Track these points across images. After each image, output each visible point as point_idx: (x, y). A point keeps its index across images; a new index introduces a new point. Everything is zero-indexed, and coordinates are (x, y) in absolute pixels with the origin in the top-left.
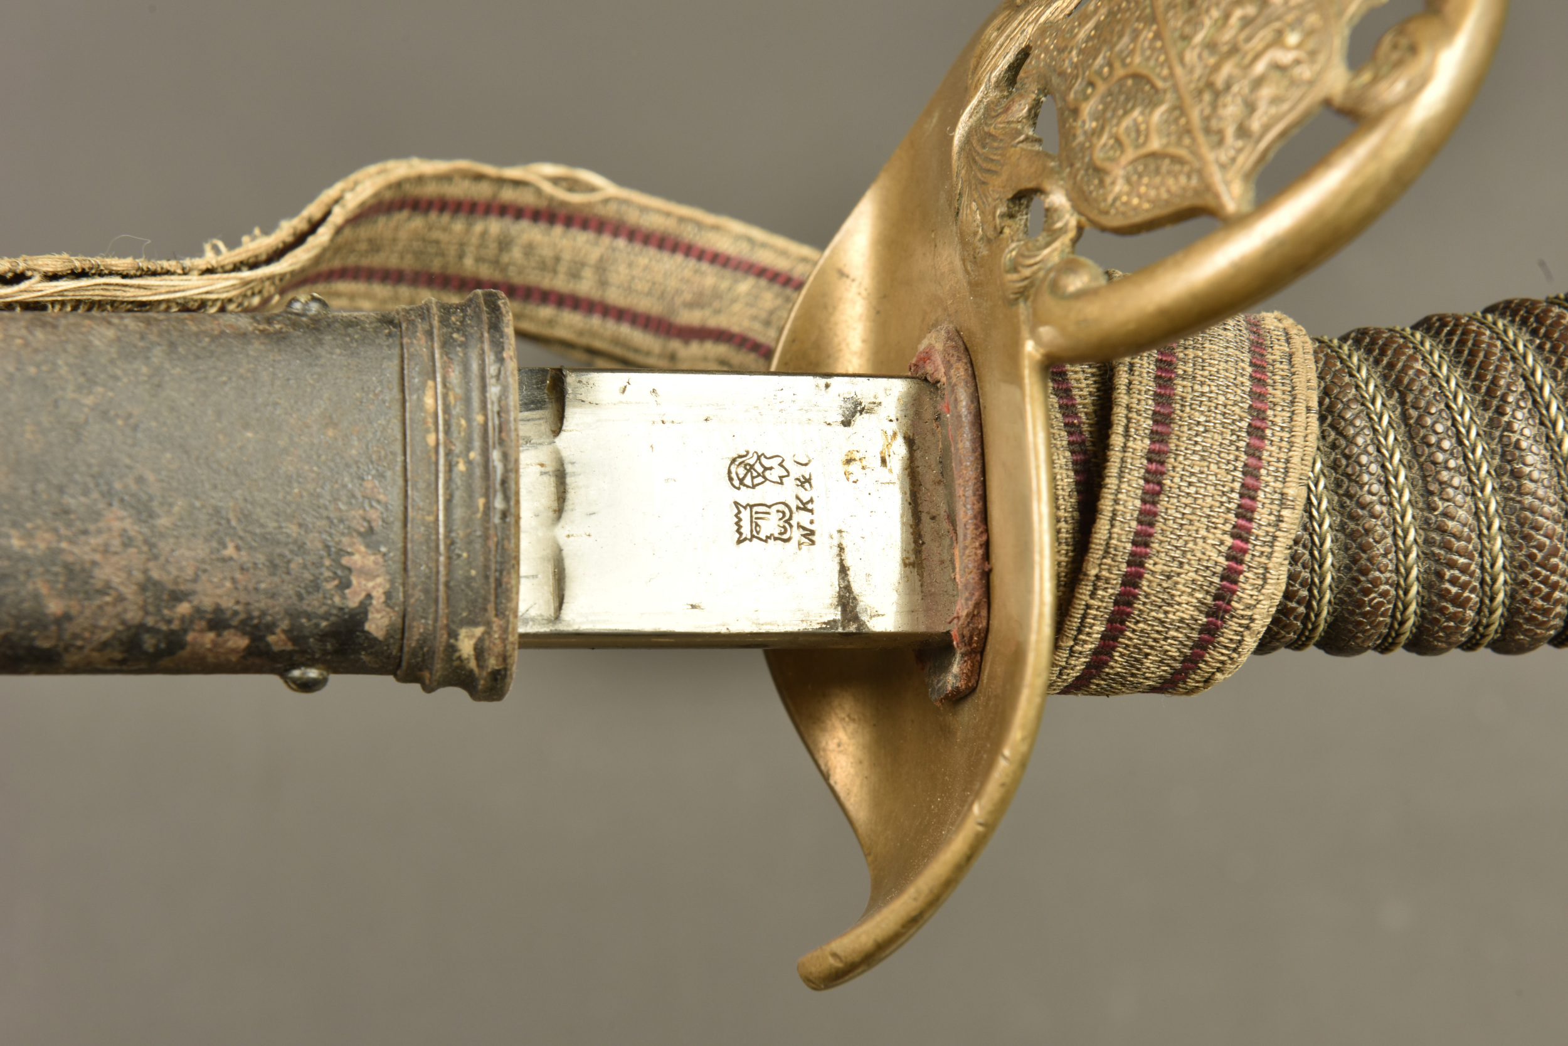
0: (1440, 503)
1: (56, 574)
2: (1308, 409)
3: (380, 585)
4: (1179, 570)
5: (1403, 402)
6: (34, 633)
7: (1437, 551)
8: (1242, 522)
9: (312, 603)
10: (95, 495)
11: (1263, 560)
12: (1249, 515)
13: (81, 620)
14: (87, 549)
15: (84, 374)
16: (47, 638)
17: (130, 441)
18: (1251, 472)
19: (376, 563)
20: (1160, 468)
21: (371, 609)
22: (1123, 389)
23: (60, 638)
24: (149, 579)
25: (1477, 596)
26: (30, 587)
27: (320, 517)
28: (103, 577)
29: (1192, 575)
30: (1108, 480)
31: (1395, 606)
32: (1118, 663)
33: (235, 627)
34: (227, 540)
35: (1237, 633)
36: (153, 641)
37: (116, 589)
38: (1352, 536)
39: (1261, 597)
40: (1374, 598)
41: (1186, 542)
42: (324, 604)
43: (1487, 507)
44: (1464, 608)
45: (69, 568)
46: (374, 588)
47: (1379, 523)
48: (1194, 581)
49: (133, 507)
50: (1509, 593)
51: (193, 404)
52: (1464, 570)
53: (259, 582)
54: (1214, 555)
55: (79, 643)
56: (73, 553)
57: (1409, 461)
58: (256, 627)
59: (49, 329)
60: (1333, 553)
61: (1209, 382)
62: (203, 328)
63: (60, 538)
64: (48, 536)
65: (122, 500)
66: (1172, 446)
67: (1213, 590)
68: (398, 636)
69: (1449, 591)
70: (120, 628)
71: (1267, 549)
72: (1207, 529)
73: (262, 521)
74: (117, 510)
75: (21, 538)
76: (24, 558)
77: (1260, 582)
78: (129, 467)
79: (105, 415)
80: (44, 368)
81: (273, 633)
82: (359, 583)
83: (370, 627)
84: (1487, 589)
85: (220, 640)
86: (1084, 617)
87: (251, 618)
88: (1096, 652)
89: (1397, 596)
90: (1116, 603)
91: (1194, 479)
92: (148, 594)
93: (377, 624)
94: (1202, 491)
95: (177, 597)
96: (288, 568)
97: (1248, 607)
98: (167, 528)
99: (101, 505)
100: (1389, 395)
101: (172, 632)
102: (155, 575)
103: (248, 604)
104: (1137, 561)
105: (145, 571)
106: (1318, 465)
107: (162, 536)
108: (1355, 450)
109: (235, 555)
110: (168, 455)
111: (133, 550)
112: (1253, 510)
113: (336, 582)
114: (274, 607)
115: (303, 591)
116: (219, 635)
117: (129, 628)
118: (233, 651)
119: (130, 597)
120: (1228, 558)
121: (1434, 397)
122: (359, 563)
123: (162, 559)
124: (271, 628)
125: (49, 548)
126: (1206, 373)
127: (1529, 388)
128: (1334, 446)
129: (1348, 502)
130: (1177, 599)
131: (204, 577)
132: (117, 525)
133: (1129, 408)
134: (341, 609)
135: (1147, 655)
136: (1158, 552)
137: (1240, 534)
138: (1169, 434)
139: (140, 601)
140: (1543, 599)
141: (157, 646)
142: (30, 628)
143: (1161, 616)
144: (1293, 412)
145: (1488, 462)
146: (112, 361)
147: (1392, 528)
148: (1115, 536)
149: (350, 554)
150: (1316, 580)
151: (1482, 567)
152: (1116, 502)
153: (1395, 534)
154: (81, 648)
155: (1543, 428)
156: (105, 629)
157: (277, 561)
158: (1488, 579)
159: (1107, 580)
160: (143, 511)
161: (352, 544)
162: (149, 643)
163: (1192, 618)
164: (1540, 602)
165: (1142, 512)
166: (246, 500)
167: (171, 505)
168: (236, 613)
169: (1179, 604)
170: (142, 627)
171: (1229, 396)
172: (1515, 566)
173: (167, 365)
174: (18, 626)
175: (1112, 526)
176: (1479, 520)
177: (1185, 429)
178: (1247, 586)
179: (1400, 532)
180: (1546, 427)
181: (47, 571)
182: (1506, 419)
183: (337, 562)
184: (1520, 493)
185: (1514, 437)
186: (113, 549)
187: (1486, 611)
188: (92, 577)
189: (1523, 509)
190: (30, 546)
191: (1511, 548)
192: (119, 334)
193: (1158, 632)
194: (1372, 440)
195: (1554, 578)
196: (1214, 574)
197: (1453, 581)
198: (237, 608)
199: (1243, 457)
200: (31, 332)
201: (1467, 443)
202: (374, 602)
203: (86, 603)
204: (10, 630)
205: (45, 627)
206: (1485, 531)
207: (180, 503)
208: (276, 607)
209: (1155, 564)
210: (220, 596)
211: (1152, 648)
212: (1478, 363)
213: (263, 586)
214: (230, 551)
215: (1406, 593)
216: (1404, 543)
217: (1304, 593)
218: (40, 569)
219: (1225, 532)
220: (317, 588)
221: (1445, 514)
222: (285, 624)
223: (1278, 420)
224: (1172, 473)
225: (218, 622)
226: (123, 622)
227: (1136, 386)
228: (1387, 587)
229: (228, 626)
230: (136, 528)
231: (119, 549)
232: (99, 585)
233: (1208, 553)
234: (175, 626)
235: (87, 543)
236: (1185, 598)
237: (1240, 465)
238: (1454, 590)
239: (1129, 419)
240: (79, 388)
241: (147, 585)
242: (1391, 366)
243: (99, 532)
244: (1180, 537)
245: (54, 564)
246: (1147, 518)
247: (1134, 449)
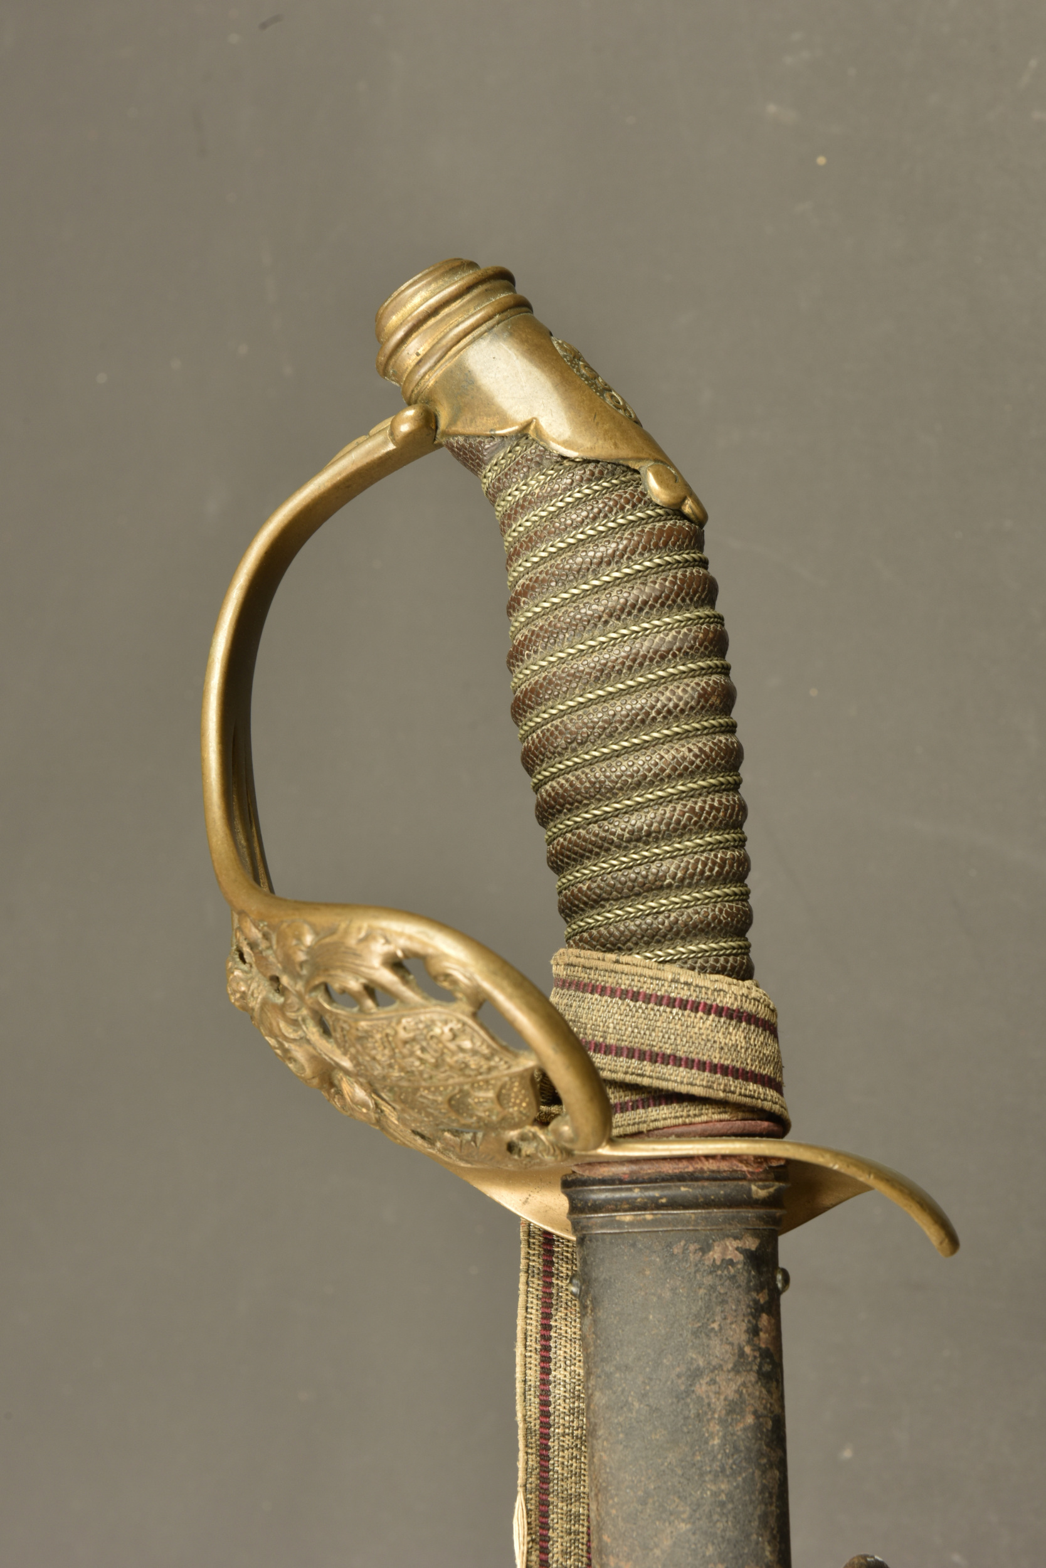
0: (667, 881)
1: (732, 1419)
2: (617, 962)
3: (731, 1243)
4: (718, 1043)
5: (607, 900)
6: (765, 1430)
7: (695, 881)
8: (689, 1007)
9: (742, 1279)
10: (689, 1400)
11: (710, 992)
12: (684, 1002)
13: (756, 1405)
14: (718, 1403)
15: (622, 1408)
16: (766, 1423)
17: (658, 1382)
18: (660, 1001)
19: (718, 1246)
20: (660, 1056)
21: (744, 1247)
22: (614, 1076)
23: (766, 1416)
24: (733, 1369)
25: (718, 852)
26: (739, 1433)
27: (695, 1277)
28: (733, 1394)
29: (720, 1034)
30: (670, 1088)
31: (727, 901)
32: (767, 1071)
33: (757, 1321)
34: (709, 1327)
35: (750, 1003)
36: (766, 1365)
37: (739, 1387)
38: (688, 933)
39: (731, 992)
40: (723, 917)
41: (702, 1039)
42: (742, 1273)
43: (668, 852)
44: (726, 859)
45: (729, 1413)
46: (732, 1246)
47: (680, 918)
48: (724, 1034)
49: (694, 1379)
50: (716, 832)
51: (636, 1348)
52: (705, 864)
53: (732, 1309)
54: (709, 1022)
55: (769, 1405)
56: (720, 1412)
57: (643, 898)
58: (756, 1310)
59: (597, 1428)
60: (698, 944)
61: (607, 1024)
62: (592, 1343)
63: (713, 1418)
64: (711, 1425)
65: (691, 1385)
66: (647, 1048)
67: (728, 1022)
68: (758, 1231)
69: (717, 872)
70: (760, 1384)
71: (704, 990)
72: (694, 1027)
73: (698, 1309)
74: (697, 1388)
75: (713, 1439)
76: (724, 1437)
77: (722, 993)
78: (672, 1382)
79: (645, 1395)
80: (620, 1430)
81: (759, 1300)
82: (730, 1254)
83: (753, 1247)
84: (715, 847)
85: (764, 1329)
86: (745, 1096)
87: (751, 1314)
88: (764, 1085)
89: (721, 901)
90: (737, 1078)
91: (666, 1036)
92: (741, 1369)
93: (751, 1244)
94: (673, 1031)
95: (742, 1354)
96: (723, 1294)
97: (736, 999)
98: (704, 1360)
99: (694, 1396)
100: (603, 906)
101: (761, 1355)
102: (730, 1366)
103: (744, 1315)
104: (714, 1068)
105: (729, 1371)
106: (648, 955)
107: (709, 1363)
108: (639, 931)
109: (718, 1323)
110: (665, 1361)
111: (718, 1379)
112: (681, 1000)
113: (730, 1267)
114: (745, 1301)
115: (736, 1285)
116: (761, 1330)
117: (759, 1379)
118: (769, 1322)
119: (742, 1380)
120: (709, 1014)
121: (605, 881)
122: (719, 1255)
123: (721, 1362)
124: (756, 1302)
125: (718, 1424)
126: (601, 1024)
127: (595, 822)
128: (636, 944)
129: (669, 936)
130: (734, 1042)
131: (730, 1339)
132: (704, 1388)
133: (626, 1073)
134: (745, 1264)
135: (764, 1054)
136: (709, 1056)
137: (695, 1007)
138: (640, 1050)
139: (745, 1373)
140: (719, 813)
141: (768, 1364)
142: (762, 1432)
143: (743, 1050)
144: (622, 973)
145: (641, 851)
146: (614, 1393)
147: (683, 910)
148: (701, 1083)
149: (714, 1260)
150: (715, 953)
151: (703, 852)
152: (682, 1083)
153: (686, 907)
154: (771, 1404)
155: (620, 816)
156: (761, 1392)
157: (720, 1300)
158: (709, 847)
159: (725, 1085)
160: (695, 1375)
161: (709, 1259)
162: (767, 1368)
163: (743, 1031)
164: (721, 814)
165: (686, 1067)
166: (687, 1318)
167: (692, 1358)
168: (749, 1321)
169: (736, 1040)
170: (759, 1372)
171: (615, 1012)
172: (701, 829)
173: (615, 1363)
174: (761, 1439)
175: (696, 1085)
176: (676, 856)
177: (637, 1040)
178: (725, 1001)
179: (685, 905)
180: (619, 814)
181: (731, 1424)
182: (615, 839)
183: (719, 1267)
184: (659, 832)
185: (627, 835)
186: (717, 1389)
187: (727, 844)
188: (733, 1400)
189: (668, 830)
190: (718, 1434)
191: (691, 835)
192: (598, 1389)
193: (752, 1050)
194: (632, 921)
195: (707, 808)
196: (719, 1022)
197: (711, 870)
198: (746, 1321)
199: (651, 1006)
200: (600, 1437)
201: (631, 864)
202: (740, 1246)
203: (747, 1402)
204: (763, 1443)
205: (761, 1424)
206: (682, 852)
207: (690, 1354)
208: (745, 1300)
209: (715, 1057)
210: (740, 1330)
211: (760, 1052)
212: (581, 851)
213: (734, 1307)
214: (715, 1326)
215: (719, 896)
216: (692, 902)
217: (722, 959)
218: (730, 1428)
219: (695, 1017)
220: (734, 1276)
221: (674, 878)
222: (754, 1294)
223: (627, 982)
224: (663, 1049)
225: (754, 1331)
226: (757, 1382)
227: (612, 1067)
228: (717, 909)
229: (756, 1326)
230: (705, 1377)
231: (717, 1386)
232: (737, 1396)
233: (708, 1026)
234: (757, 1354)
235: (715, 1403)
236: (733, 1038)
237: (656, 1008)
238: (717, 869)
239: (633, 1074)
240: (630, 1410)
241: (736, 1369)
242: (585, 904)
243: (708, 1397)
244: (699, 1043)
245: (727, 1420)
246: (690, 1063)
247: (651, 1071)
